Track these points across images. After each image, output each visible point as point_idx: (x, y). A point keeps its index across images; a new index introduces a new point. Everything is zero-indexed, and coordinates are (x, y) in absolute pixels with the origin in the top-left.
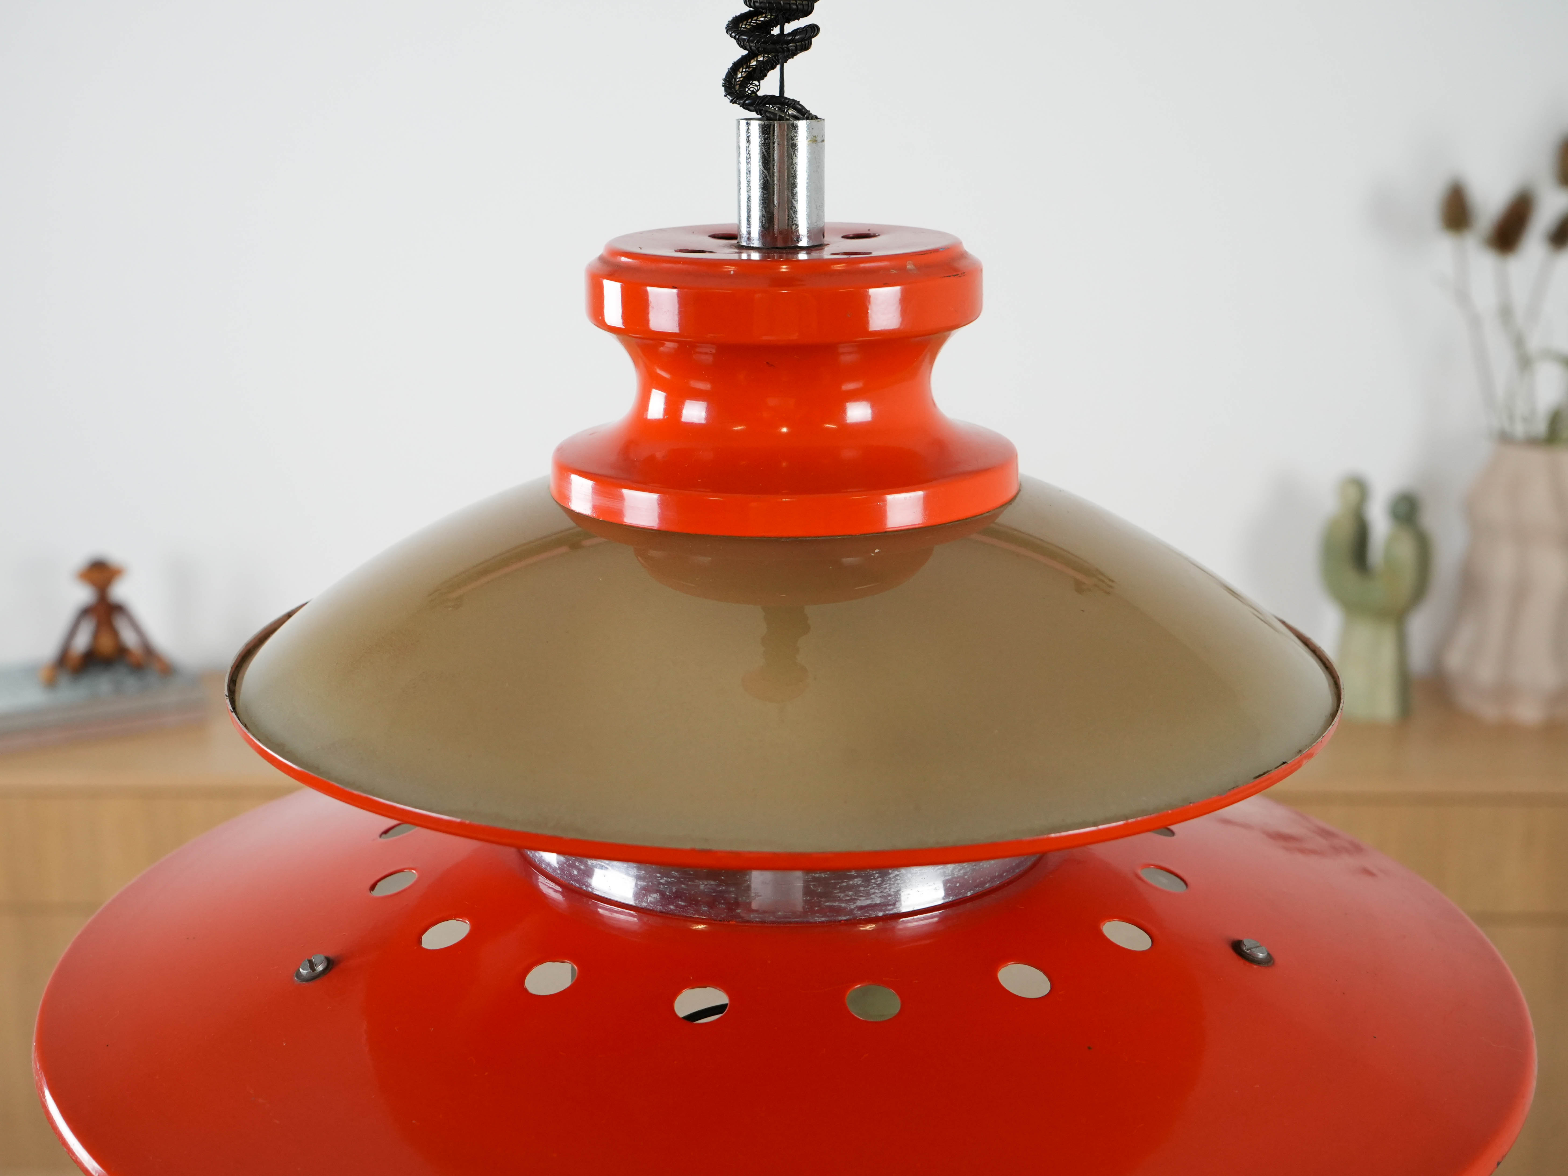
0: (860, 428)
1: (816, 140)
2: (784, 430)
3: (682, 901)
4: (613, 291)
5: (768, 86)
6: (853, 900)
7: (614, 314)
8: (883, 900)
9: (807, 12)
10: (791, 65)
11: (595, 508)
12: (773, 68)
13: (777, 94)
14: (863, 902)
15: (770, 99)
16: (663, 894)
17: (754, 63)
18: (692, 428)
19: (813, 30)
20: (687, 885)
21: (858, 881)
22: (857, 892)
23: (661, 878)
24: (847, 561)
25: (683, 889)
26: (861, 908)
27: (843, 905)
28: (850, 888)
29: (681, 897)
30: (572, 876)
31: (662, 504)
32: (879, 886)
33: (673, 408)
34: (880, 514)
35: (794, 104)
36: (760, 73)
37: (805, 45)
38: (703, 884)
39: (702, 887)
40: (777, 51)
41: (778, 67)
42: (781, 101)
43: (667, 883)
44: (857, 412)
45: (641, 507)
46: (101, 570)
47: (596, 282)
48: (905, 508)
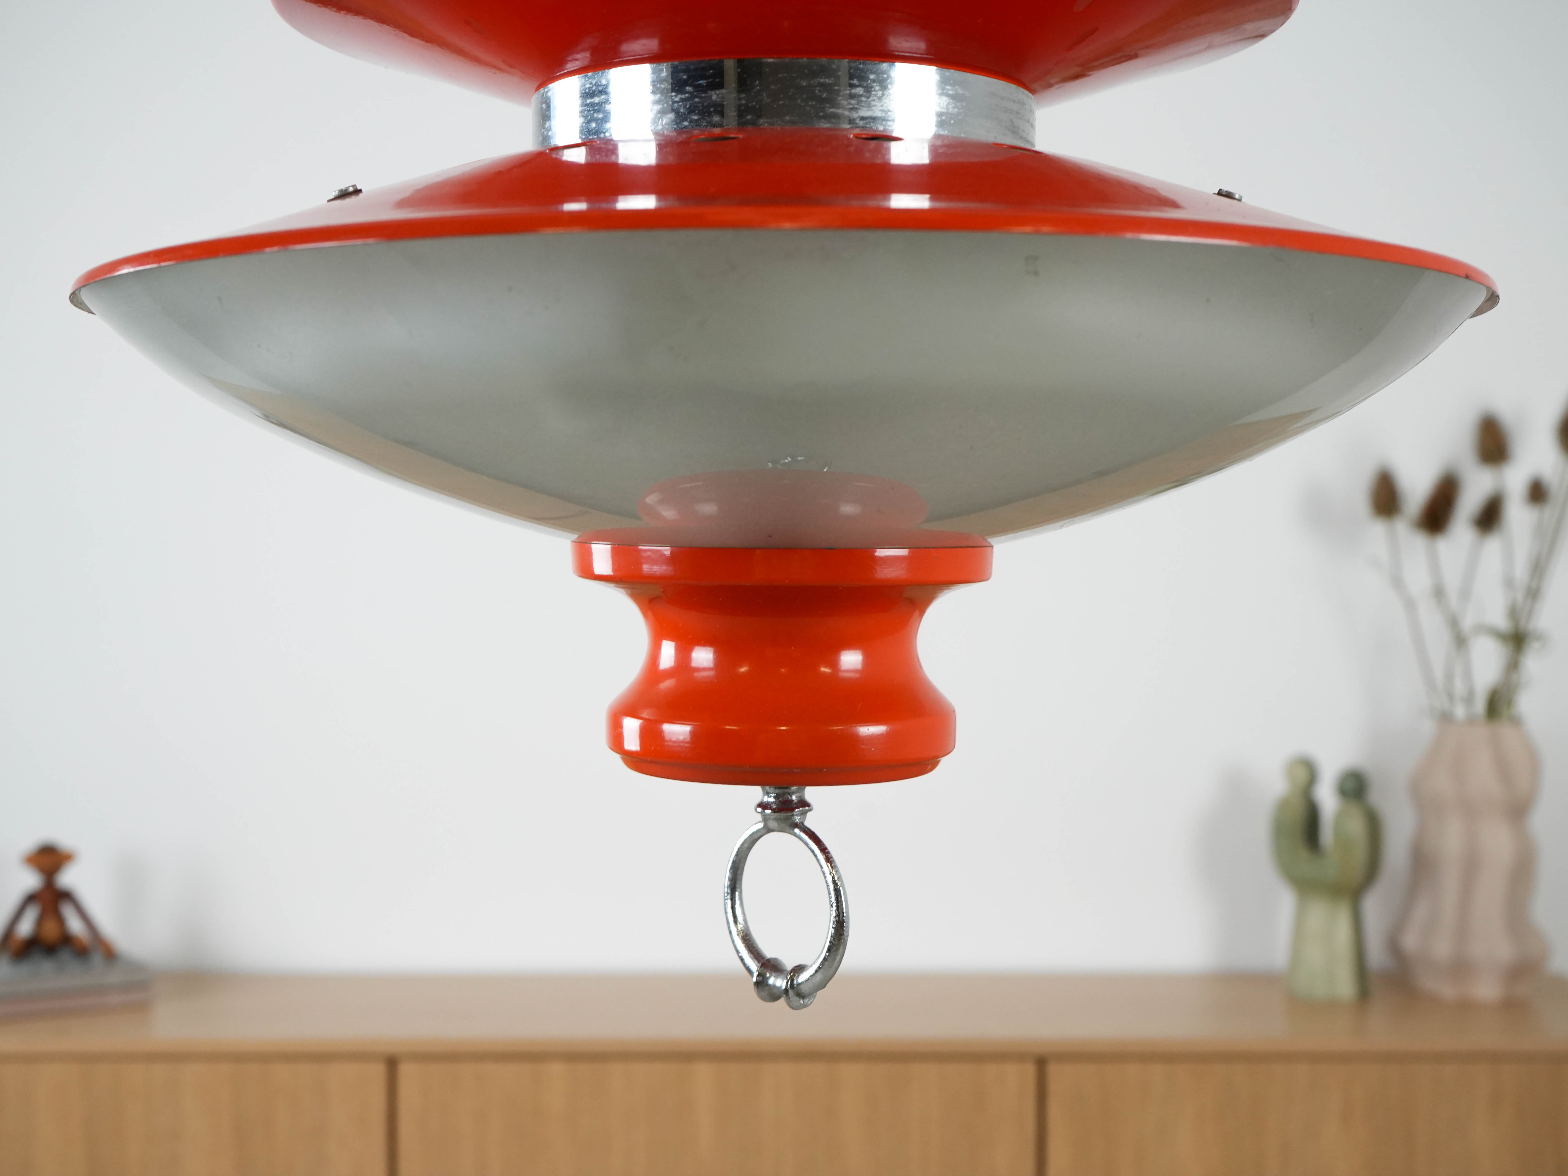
3: (695, 114)
8: (883, 115)
14: (864, 113)
16: (677, 112)
20: (701, 98)
21: (860, 91)
22: (859, 102)
23: (676, 96)
25: (697, 103)
26: (862, 118)
27: (847, 113)
28: (852, 96)
29: (694, 111)
32: (880, 98)
38: (715, 94)
39: (714, 97)
43: (682, 100)
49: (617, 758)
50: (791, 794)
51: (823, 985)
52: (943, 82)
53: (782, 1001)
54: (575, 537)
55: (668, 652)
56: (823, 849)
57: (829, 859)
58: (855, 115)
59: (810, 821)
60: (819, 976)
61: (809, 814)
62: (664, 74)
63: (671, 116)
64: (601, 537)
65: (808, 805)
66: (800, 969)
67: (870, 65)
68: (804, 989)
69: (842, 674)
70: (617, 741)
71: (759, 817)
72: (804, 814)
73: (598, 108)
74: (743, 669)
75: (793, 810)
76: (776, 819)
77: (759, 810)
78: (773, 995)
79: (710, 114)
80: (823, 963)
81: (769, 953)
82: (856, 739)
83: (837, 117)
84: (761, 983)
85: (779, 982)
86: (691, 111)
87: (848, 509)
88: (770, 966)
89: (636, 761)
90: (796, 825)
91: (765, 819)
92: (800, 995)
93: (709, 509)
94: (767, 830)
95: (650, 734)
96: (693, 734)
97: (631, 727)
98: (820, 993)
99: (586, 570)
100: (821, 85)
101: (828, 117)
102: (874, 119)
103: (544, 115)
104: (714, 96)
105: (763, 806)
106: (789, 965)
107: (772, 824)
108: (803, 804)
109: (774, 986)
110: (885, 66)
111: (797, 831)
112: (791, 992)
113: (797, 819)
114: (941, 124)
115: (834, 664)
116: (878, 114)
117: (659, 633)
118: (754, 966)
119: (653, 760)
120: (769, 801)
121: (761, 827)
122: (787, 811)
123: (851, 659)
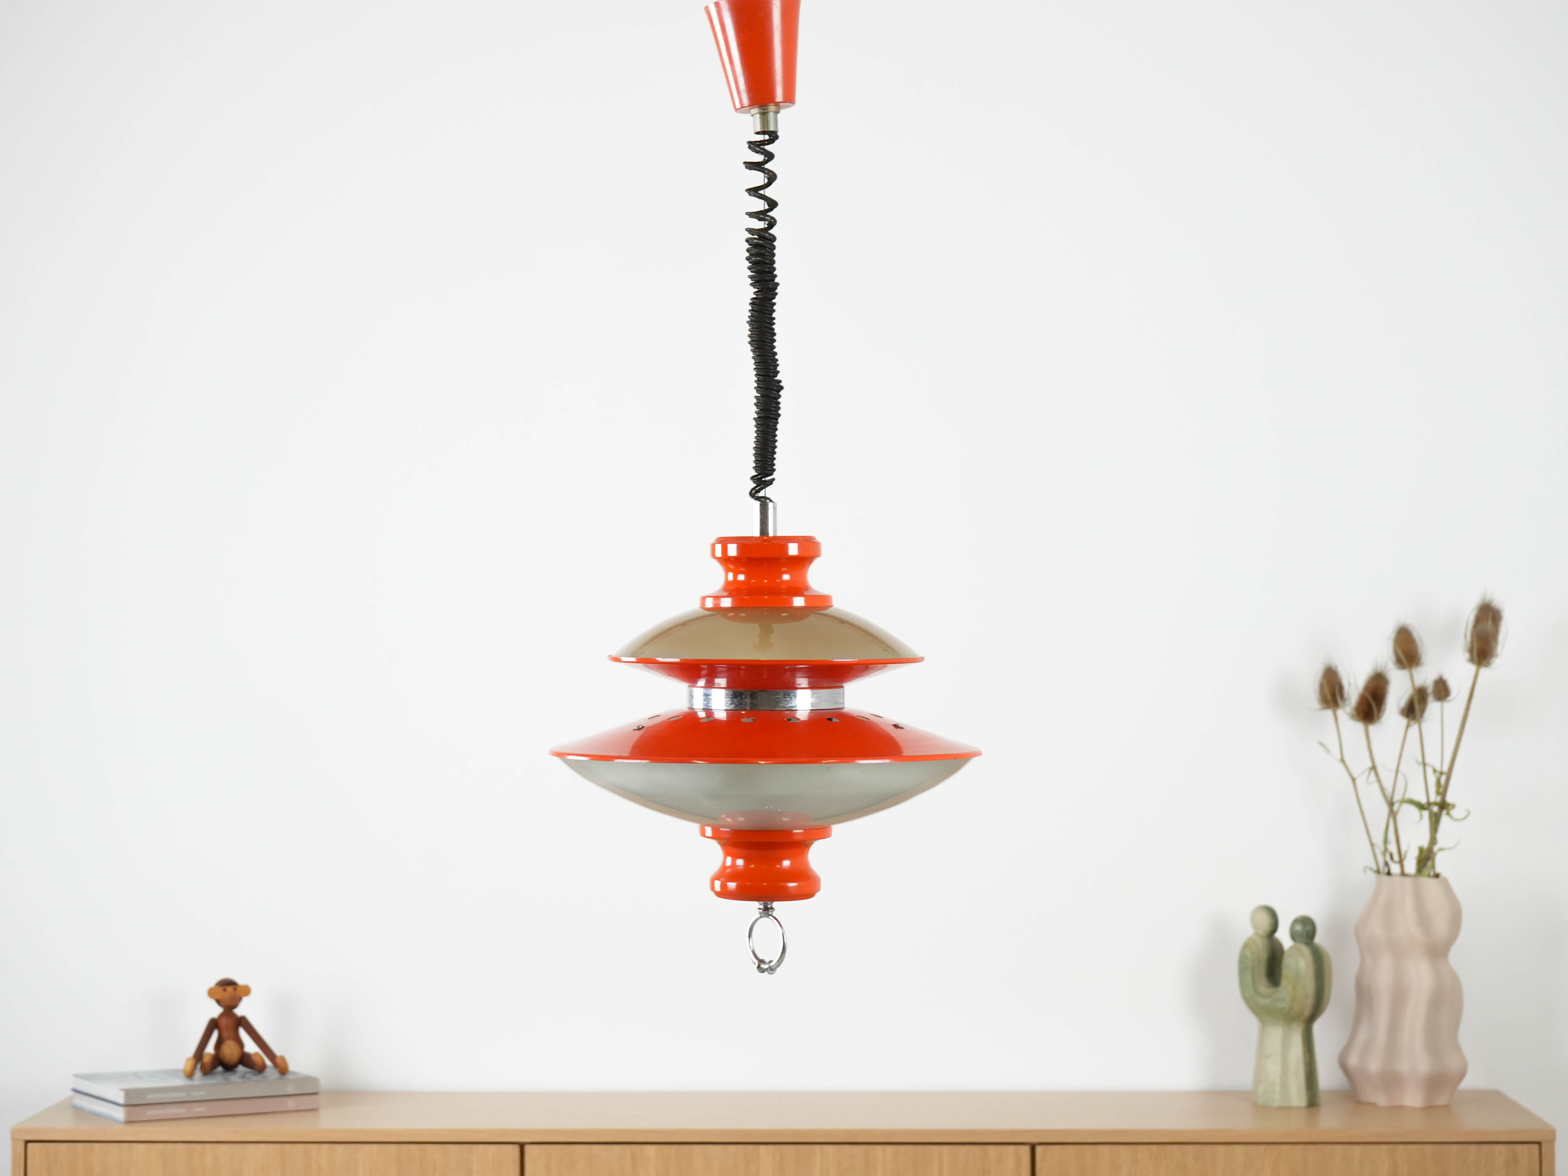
0: (786, 581)
1: (775, 508)
2: (766, 581)
4: (718, 548)
5: (761, 494)
6: (786, 704)
7: (719, 553)
9: (772, 474)
10: (767, 488)
11: (714, 605)
13: (764, 496)
15: (762, 497)
16: (735, 704)
17: (757, 489)
18: (741, 582)
19: (773, 479)
21: (788, 699)
24: (782, 614)
31: (732, 600)
32: (794, 700)
33: (735, 577)
34: (792, 602)
35: (768, 499)
36: (758, 491)
37: (772, 484)
40: (765, 485)
41: (764, 490)
42: (765, 498)
43: (733, 701)
44: (786, 577)
45: (727, 603)
46: (230, 989)
47: (713, 546)
48: (798, 602)
49: (713, 893)
50: (769, 905)
51: (778, 966)
52: (813, 693)
53: (766, 973)
54: (700, 824)
55: (729, 861)
56: (779, 922)
57: (780, 925)
58: (785, 706)
59: (774, 914)
60: (778, 963)
61: (774, 912)
62: (730, 693)
63: (732, 705)
64: (708, 825)
65: (773, 909)
66: (771, 962)
67: (790, 690)
68: (773, 967)
69: (783, 868)
70: (713, 888)
71: (758, 913)
72: (772, 911)
73: (709, 699)
74: (752, 866)
75: (769, 910)
76: (764, 913)
77: (758, 910)
78: (761, 971)
79: (745, 705)
80: (779, 959)
81: (761, 957)
82: (787, 887)
83: (781, 706)
84: (759, 967)
85: (765, 966)
86: (738, 704)
87: (785, 818)
88: (761, 961)
89: (719, 894)
90: (771, 915)
91: (760, 913)
92: (772, 970)
93: (742, 819)
94: (761, 917)
95: (724, 886)
96: (737, 886)
97: (718, 884)
98: (778, 969)
99: (704, 834)
100: (776, 698)
101: (779, 708)
102: (790, 707)
103: (691, 696)
104: (745, 700)
105: (760, 909)
106: (767, 961)
107: (762, 915)
108: (772, 908)
109: (763, 968)
110: (795, 692)
112: (768, 969)
113: (770, 913)
114: (811, 706)
115: (781, 864)
116: (792, 705)
117: (727, 854)
118: (756, 962)
119: (724, 894)
120: (762, 907)
121: (759, 916)
122: (767, 911)
123: (786, 863)
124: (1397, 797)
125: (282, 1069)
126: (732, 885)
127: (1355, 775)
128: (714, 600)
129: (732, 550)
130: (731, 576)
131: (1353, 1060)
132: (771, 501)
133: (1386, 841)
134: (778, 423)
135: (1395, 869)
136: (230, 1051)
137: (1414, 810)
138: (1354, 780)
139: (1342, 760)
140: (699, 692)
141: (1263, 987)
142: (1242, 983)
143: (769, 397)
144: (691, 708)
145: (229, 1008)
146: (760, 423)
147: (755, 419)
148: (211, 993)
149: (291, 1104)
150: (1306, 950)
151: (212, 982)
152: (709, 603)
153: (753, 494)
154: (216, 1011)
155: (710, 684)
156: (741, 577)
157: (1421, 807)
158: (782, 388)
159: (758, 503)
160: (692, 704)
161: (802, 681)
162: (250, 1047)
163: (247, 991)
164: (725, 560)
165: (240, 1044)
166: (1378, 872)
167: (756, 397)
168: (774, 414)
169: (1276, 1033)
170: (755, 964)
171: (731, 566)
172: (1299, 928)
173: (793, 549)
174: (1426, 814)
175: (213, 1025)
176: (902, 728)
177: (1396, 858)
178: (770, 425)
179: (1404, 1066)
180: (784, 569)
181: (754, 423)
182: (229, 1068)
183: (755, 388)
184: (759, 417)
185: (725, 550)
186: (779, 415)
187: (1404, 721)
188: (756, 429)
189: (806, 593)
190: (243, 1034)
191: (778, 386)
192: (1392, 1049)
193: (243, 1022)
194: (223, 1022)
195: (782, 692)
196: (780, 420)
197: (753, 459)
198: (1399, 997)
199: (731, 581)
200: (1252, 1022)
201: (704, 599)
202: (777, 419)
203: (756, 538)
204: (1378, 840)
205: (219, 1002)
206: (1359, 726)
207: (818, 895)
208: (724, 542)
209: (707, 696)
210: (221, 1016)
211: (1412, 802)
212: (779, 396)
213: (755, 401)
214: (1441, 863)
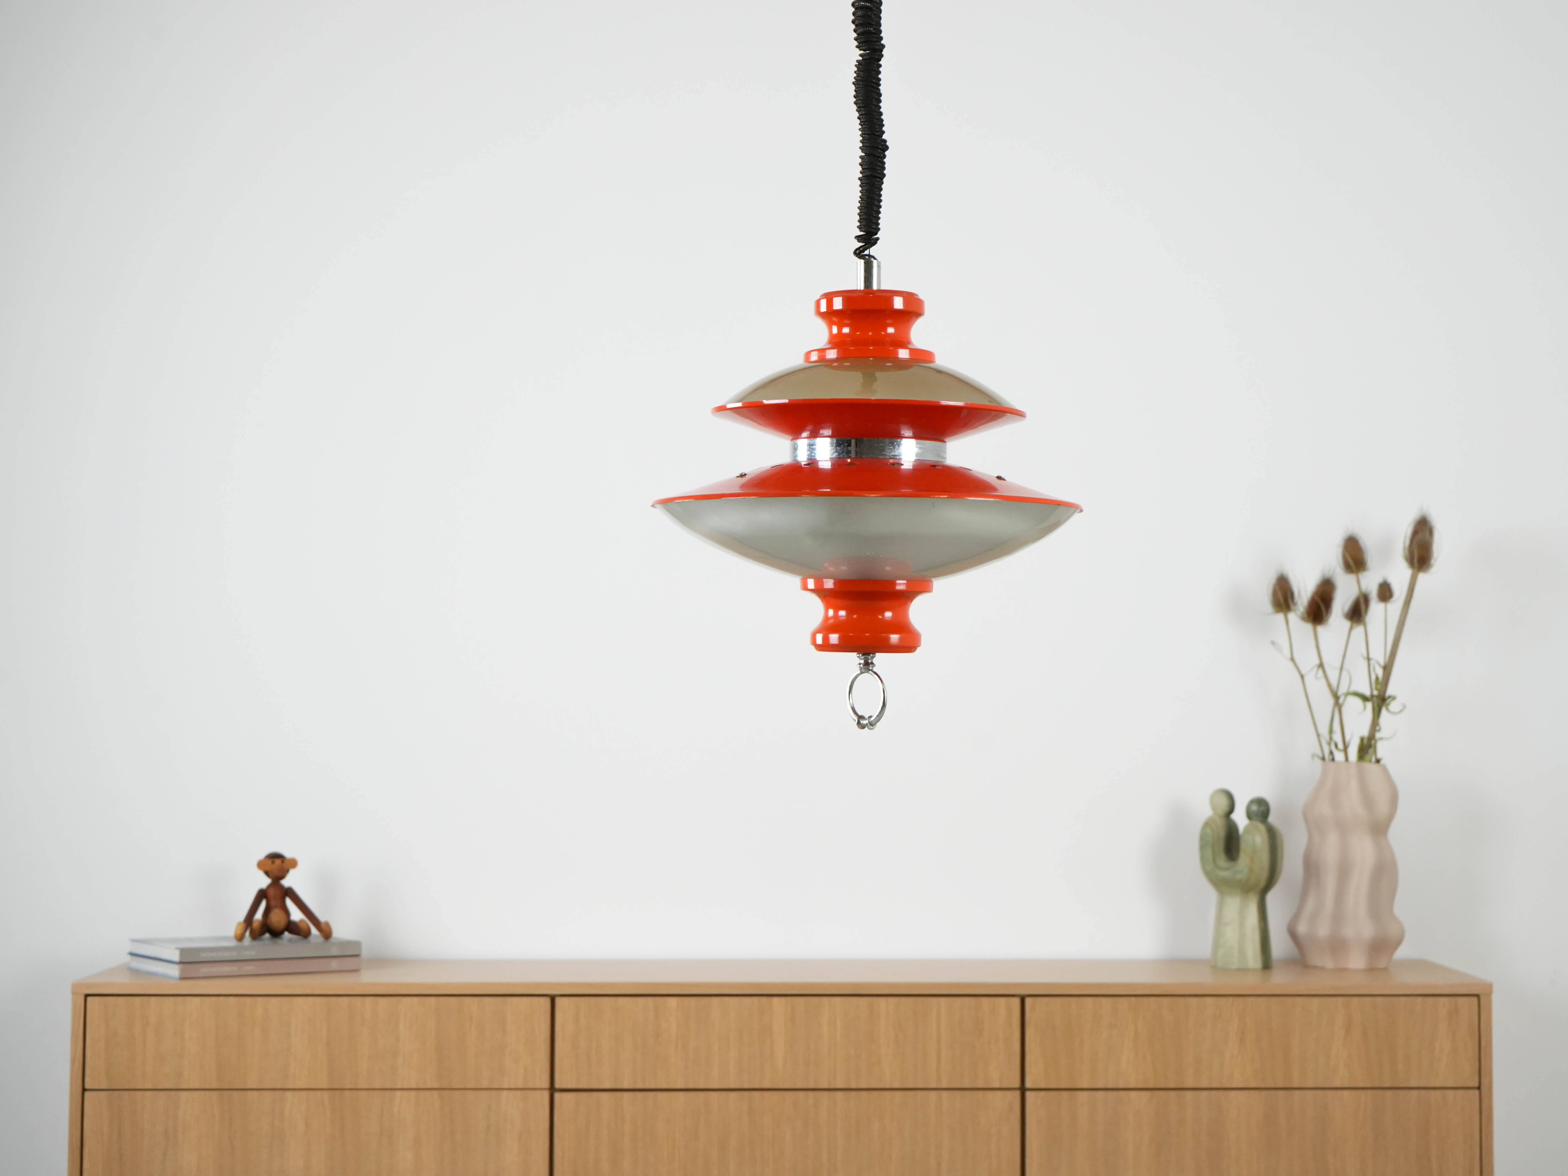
0: (890, 335)
1: (879, 267)
2: (870, 333)
4: (824, 303)
5: (867, 252)
6: (890, 453)
7: (823, 309)
8: (900, 454)
9: (876, 234)
10: (871, 249)
11: (819, 357)
12: (867, 250)
13: (868, 253)
14: (893, 454)
15: (866, 255)
16: (839, 452)
18: (846, 334)
19: (879, 238)
20: (844, 448)
21: (892, 447)
22: (893, 451)
23: (837, 447)
24: (888, 364)
26: (892, 455)
27: (888, 454)
28: (890, 449)
30: (812, 456)
31: (838, 352)
32: (899, 449)
33: (839, 330)
34: (897, 353)
35: (873, 258)
36: (864, 251)
37: (876, 243)
40: (870, 244)
41: (868, 250)
42: (869, 255)
43: (839, 449)
44: (891, 330)
45: (832, 354)
46: (278, 862)
47: (818, 303)
48: (903, 354)
49: (814, 647)
50: (869, 660)
51: (878, 721)
52: (917, 444)
53: (866, 728)
54: (801, 577)
55: (831, 613)
56: (879, 677)
57: (881, 680)
58: (890, 454)
59: (875, 669)
60: (877, 718)
61: (874, 667)
62: (835, 441)
63: (837, 453)
64: (811, 577)
65: (873, 664)
66: (871, 717)
67: (895, 440)
68: (873, 723)
69: (886, 619)
70: (814, 643)
71: (859, 669)
72: (873, 667)
73: (814, 449)
74: (855, 617)
75: (869, 663)
76: (864, 668)
77: (859, 665)
78: (862, 727)
79: (849, 453)
80: (879, 713)
81: (860, 714)
83: (886, 455)
84: (859, 723)
85: (865, 722)
86: (843, 452)
87: (888, 568)
88: (861, 717)
89: (820, 648)
91: (861, 669)
92: (872, 725)
94: (862, 673)
95: (826, 639)
96: (840, 638)
97: (819, 638)
98: (878, 724)
99: (805, 587)
100: (881, 446)
101: (882, 455)
102: (896, 455)
103: (795, 449)
104: (850, 448)
105: (860, 664)
106: (867, 717)
107: (863, 670)
108: (872, 663)
109: (862, 724)
110: (899, 440)
111: (870, 672)
112: (868, 725)
113: (871, 668)
114: (916, 456)
115: (883, 616)
116: (897, 454)
117: (828, 607)
118: (856, 719)
119: (826, 647)
120: (862, 662)
121: (859, 672)
122: (867, 666)
123: (888, 614)
124: (1342, 690)
125: (326, 933)
126: (834, 638)
127: (1303, 672)
128: (819, 352)
129: (838, 304)
130: (835, 330)
131: (1302, 929)
132: (875, 259)
133: (1331, 731)
134: (882, 183)
135: (1339, 756)
136: (277, 918)
137: (1358, 701)
138: (1302, 677)
139: (1292, 659)
140: (803, 443)
141: (1222, 861)
142: (1203, 858)
143: (874, 156)
144: (795, 460)
145: (277, 876)
146: (864, 182)
147: (859, 179)
148: (260, 865)
149: (334, 964)
150: (1262, 827)
151: (262, 855)
152: (814, 357)
153: (858, 253)
154: (264, 882)
155: (814, 434)
156: (846, 330)
157: (1365, 699)
158: (887, 148)
159: (862, 262)
160: (796, 456)
161: (907, 432)
162: (296, 915)
163: (293, 863)
164: (830, 316)
165: (287, 913)
166: (1323, 759)
167: (861, 157)
168: (880, 173)
169: (1233, 903)
170: (855, 720)
171: (835, 319)
172: (1254, 808)
173: (898, 303)
174: (1369, 705)
175: (262, 895)
176: (1005, 480)
177: (1341, 746)
178: (875, 184)
179: (1349, 932)
180: (889, 322)
181: (859, 182)
182: (276, 934)
183: (860, 148)
184: (863, 177)
185: (830, 304)
186: (884, 175)
187: (1347, 624)
188: (860, 189)
189: (910, 346)
190: (289, 903)
191: (883, 145)
192: (1338, 918)
193: (290, 893)
194: (271, 893)
195: (887, 440)
196: (885, 180)
197: (858, 218)
198: (1344, 871)
199: (835, 334)
200: (1211, 894)
201: (808, 354)
202: (883, 179)
203: (860, 291)
204: (1324, 730)
205: (267, 873)
206: (1308, 627)
207: (918, 649)
208: (829, 297)
209: (811, 447)
210: (269, 886)
211: (1357, 694)
212: (885, 156)
213: (860, 161)
214: (1382, 749)
